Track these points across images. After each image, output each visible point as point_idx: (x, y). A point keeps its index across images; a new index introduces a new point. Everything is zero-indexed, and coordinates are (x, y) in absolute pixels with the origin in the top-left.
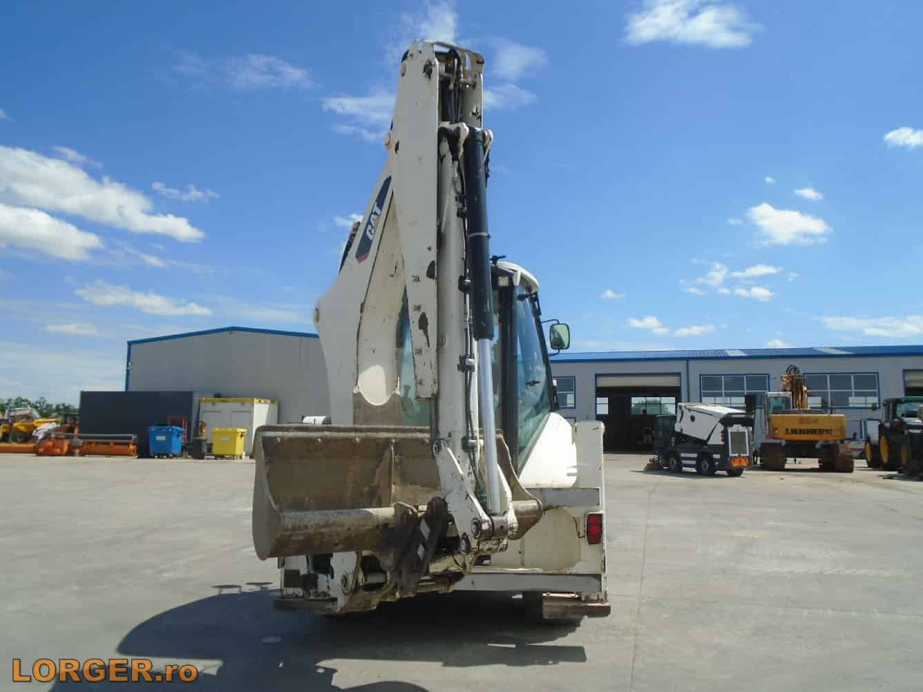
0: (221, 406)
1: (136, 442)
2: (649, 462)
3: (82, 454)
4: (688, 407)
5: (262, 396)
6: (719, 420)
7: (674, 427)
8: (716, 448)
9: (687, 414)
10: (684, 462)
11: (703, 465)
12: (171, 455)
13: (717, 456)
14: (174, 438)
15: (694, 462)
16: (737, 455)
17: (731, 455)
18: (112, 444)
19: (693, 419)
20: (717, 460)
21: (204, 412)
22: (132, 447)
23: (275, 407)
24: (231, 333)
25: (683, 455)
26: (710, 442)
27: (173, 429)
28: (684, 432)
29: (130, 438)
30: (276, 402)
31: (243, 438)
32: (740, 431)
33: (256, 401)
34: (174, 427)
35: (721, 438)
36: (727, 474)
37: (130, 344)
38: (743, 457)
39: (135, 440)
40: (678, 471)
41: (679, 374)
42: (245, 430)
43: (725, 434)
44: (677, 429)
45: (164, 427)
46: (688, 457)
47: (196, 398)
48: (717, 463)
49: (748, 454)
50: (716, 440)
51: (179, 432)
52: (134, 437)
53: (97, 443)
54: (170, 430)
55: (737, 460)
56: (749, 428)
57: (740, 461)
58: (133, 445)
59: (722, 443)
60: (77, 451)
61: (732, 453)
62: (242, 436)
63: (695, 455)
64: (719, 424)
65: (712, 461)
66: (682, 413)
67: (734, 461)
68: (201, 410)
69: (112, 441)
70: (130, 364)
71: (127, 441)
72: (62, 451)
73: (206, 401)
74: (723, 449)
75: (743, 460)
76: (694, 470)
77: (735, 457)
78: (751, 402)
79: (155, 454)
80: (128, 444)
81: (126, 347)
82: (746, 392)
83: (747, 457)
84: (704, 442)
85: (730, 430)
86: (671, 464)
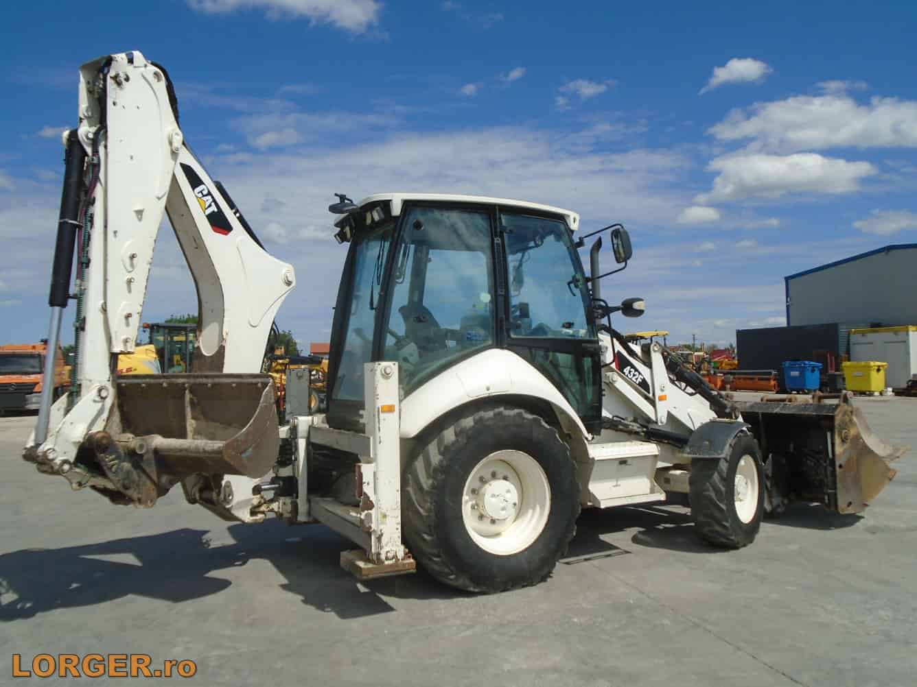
0: (871, 337)
1: (777, 377)
3: (734, 389)
12: (806, 391)
14: (808, 374)
18: (757, 379)
21: (855, 344)
22: (773, 383)
27: (805, 364)
29: (770, 373)
31: (882, 372)
33: (911, 328)
34: (807, 362)
37: (787, 279)
39: (775, 376)
42: (885, 364)
45: (797, 362)
47: (843, 330)
51: (813, 367)
52: (774, 372)
53: (745, 379)
54: (802, 365)
58: (774, 380)
60: (728, 386)
62: (879, 370)
68: (852, 342)
69: (757, 377)
70: (789, 299)
71: (768, 377)
72: (716, 385)
73: (855, 333)
79: (792, 389)
80: (769, 380)
81: (784, 283)
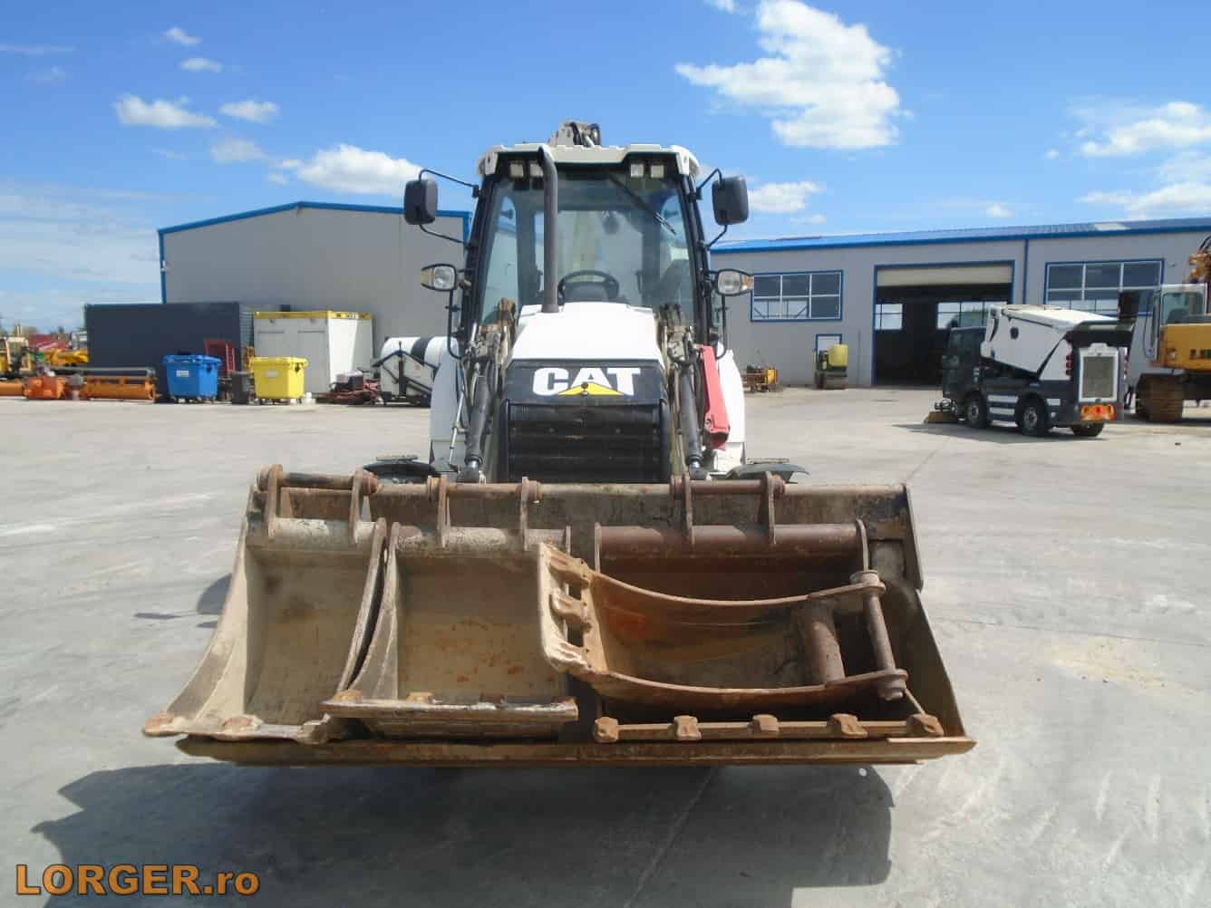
0: (281, 323)
1: (156, 378)
2: (934, 410)
3: (85, 397)
4: (1007, 312)
5: (343, 307)
6: (1063, 334)
7: (978, 349)
8: (1055, 388)
9: (1005, 326)
10: (993, 410)
11: (1026, 417)
12: (200, 399)
13: (1054, 402)
14: (203, 373)
15: (1011, 412)
16: (1093, 399)
17: (1081, 399)
18: (122, 382)
19: (1014, 333)
20: (1054, 408)
21: (260, 332)
22: (148, 387)
23: (368, 324)
24: (298, 213)
25: (992, 398)
26: (1043, 377)
27: (198, 360)
28: (998, 358)
29: (144, 373)
30: (369, 316)
31: (301, 371)
32: (1103, 355)
33: (331, 315)
34: (200, 357)
35: (1065, 369)
36: (1071, 433)
37: (162, 233)
38: (1105, 404)
39: (152, 376)
40: (984, 426)
41: (1010, 263)
42: (303, 360)
43: (1073, 361)
44: (985, 351)
45: (186, 357)
46: (1002, 403)
47: (245, 312)
48: (1053, 414)
49: (1114, 399)
50: (1056, 372)
51: (209, 364)
52: (149, 371)
53: (103, 381)
54: (194, 361)
55: (1093, 409)
56: (1120, 348)
57: (1098, 410)
58: (151, 383)
59: (1067, 378)
60: (76, 393)
61: (1084, 396)
62: (297, 369)
63: (1014, 400)
64: (1064, 342)
65: (1044, 410)
66: (996, 322)
67: (1086, 410)
68: (256, 330)
69: (122, 378)
70: (164, 263)
71: (140, 378)
72: (55, 392)
73: (262, 317)
74: (1067, 390)
75: (1102, 408)
76: (1014, 425)
77: (1090, 404)
78: (1129, 306)
79: (178, 397)
80: (142, 383)
81: (157, 237)
82: (1121, 288)
83: (1112, 403)
84: (1032, 377)
85: (1083, 353)
86: (970, 413)
